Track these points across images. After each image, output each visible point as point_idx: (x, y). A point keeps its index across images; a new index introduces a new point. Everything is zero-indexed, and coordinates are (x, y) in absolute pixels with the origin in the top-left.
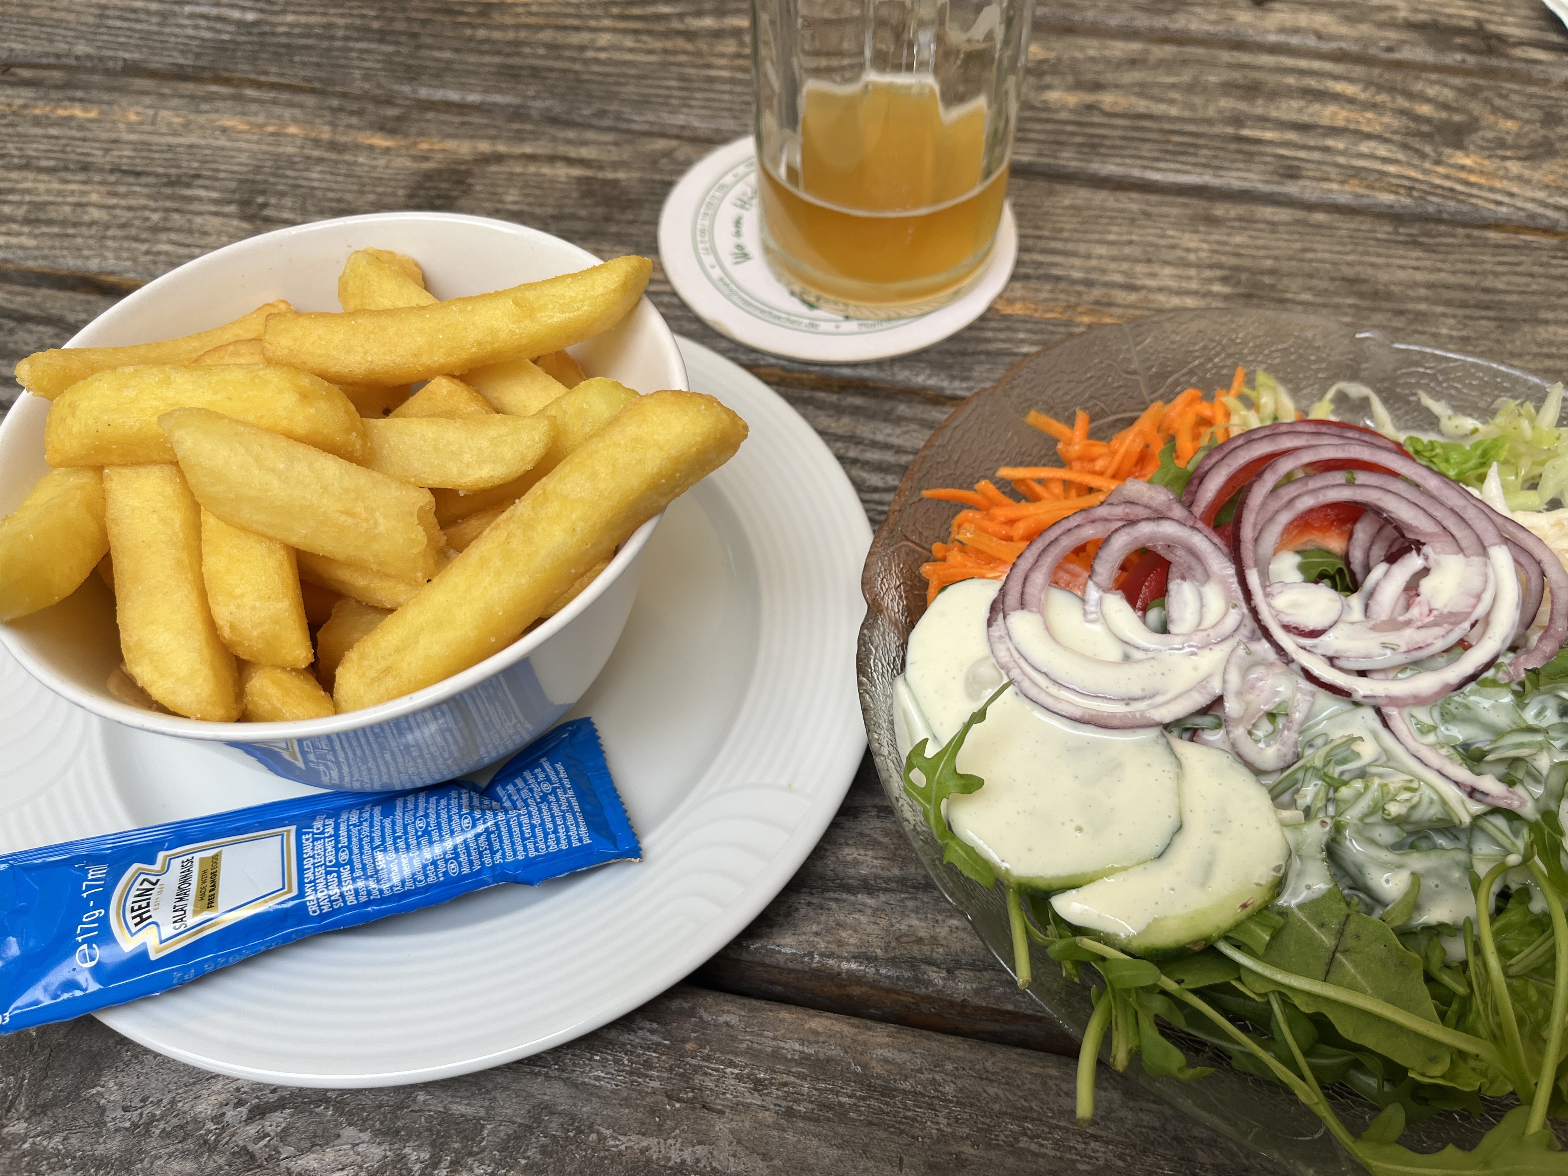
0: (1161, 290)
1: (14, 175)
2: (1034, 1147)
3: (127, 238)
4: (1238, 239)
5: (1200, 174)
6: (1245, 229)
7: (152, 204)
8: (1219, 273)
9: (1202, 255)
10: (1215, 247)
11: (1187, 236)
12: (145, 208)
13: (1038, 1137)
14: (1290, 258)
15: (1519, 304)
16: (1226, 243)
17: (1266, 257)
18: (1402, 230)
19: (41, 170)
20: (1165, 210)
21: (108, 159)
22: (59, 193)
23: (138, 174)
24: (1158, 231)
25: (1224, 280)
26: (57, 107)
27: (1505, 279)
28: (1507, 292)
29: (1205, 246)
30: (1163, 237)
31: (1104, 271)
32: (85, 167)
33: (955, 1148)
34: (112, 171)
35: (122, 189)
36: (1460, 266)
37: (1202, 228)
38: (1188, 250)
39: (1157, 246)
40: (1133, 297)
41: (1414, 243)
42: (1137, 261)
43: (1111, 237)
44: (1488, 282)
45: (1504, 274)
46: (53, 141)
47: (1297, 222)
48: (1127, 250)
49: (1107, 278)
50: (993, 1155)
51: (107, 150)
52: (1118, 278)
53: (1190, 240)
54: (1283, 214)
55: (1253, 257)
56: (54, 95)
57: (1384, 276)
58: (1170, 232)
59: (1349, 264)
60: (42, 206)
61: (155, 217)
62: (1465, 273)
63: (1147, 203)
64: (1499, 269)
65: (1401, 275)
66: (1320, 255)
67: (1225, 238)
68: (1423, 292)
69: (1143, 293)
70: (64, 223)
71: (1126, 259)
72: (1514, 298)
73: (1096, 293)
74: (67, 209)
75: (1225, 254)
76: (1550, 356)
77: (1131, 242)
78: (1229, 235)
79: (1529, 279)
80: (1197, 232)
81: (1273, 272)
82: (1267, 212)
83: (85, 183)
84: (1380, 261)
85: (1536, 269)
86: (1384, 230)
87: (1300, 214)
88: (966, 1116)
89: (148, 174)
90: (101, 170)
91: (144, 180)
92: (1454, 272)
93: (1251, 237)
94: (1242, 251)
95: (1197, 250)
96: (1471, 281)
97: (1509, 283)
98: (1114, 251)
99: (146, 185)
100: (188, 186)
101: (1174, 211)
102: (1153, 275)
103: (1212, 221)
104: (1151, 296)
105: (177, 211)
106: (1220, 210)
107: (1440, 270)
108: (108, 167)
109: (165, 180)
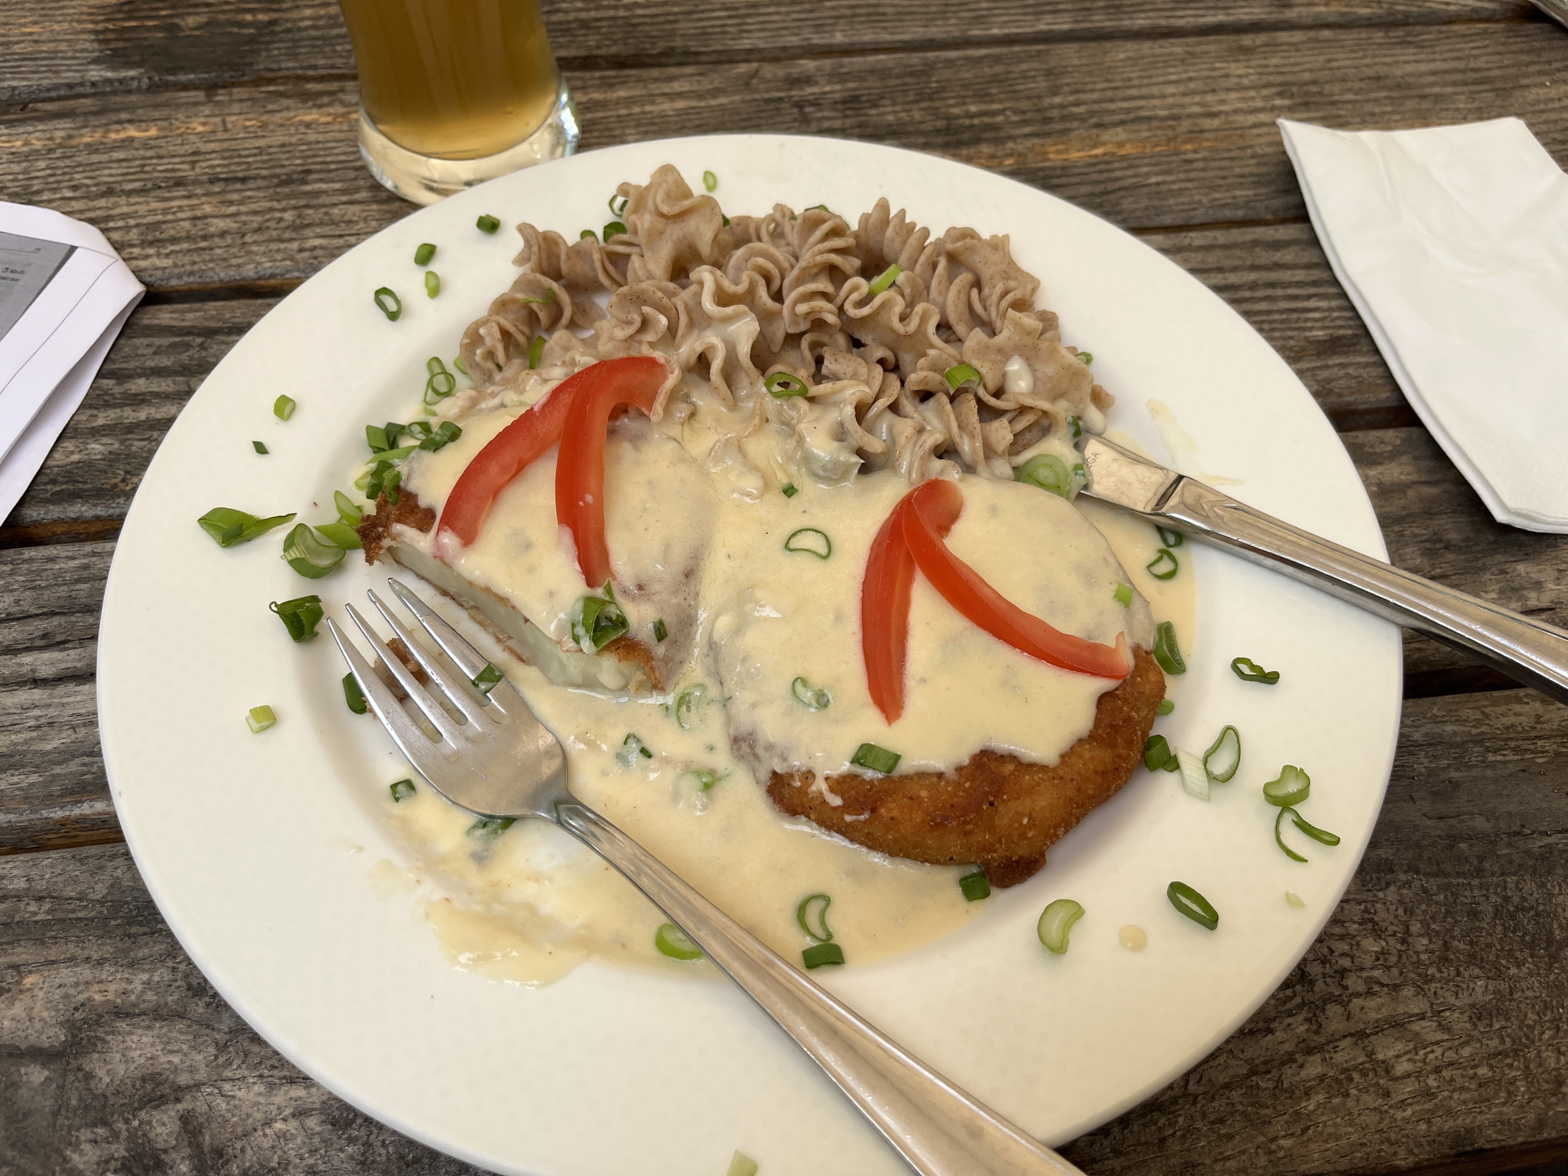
0: (1236, 111)
1: (102, 202)
2: (1499, 758)
3: (271, 240)
4: (1274, 61)
5: (1215, 15)
6: (1274, 52)
7: (275, 204)
8: (1274, 90)
9: (1252, 78)
10: (1260, 70)
11: (1233, 65)
12: (270, 210)
13: (1499, 749)
14: (1322, 69)
15: (1502, 76)
16: (1266, 66)
17: (1303, 71)
18: (1391, 34)
19: (129, 193)
20: (1204, 48)
21: (198, 171)
22: (165, 211)
23: (244, 180)
24: (1208, 66)
25: (1280, 95)
26: (107, 131)
27: (1482, 59)
28: (1489, 69)
29: (1251, 71)
30: (1215, 69)
31: (1182, 106)
32: (180, 183)
33: (1444, 776)
34: (212, 182)
35: (235, 197)
36: (1447, 55)
37: (1241, 58)
38: (1240, 76)
39: (1214, 78)
40: (1216, 122)
41: (1403, 43)
42: (1206, 92)
43: (1173, 78)
44: (1473, 64)
45: (1480, 56)
46: (124, 164)
47: (1311, 40)
48: (1191, 86)
49: (1188, 111)
50: (1475, 772)
51: (193, 163)
52: (1196, 109)
53: (1236, 69)
54: (1298, 36)
55: (1293, 73)
56: (94, 121)
57: (1398, 71)
58: (1218, 65)
59: (1367, 66)
60: (154, 226)
61: (289, 216)
62: (1453, 59)
63: (1187, 45)
64: (1475, 52)
65: (1409, 68)
66: (1342, 63)
67: (1263, 62)
68: (1431, 79)
69: (1223, 118)
70: (188, 238)
71: (1194, 93)
72: (1497, 73)
73: (1186, 125)
74: (186, 225)
75: (1271, 74)
76: (1543, 111)
77: (1191, 79)
78: (1265, 58)
79: (1499, 57)
80: (1238, 61)
81: (1314, 82)
82: (1284, 36)
83: (189, 197)
84: (1389, 60)
85: (1500, 49)
86: (1378, 36)
87: (1311, 34)
88: (1440, 752)
89: (254, 178)
90: (197, 182)
91: (252, 184)
92: (1445, 60)
93: (1282, 57)
94: (1283, 70)
95: (1247, 75)
96: (1461, 65)
97: (1487, 62)
98: (1182, 88)
99: (258, 189)
100: (305, 182)
101: (1212, 48)
102: (1223, 102)
103: (1247, 51)
104: (1231, 118)
105: (307, 206)
106: (1247, 40)
107: (1434, 60)
108: (205, 178)
109: (276, 181)
